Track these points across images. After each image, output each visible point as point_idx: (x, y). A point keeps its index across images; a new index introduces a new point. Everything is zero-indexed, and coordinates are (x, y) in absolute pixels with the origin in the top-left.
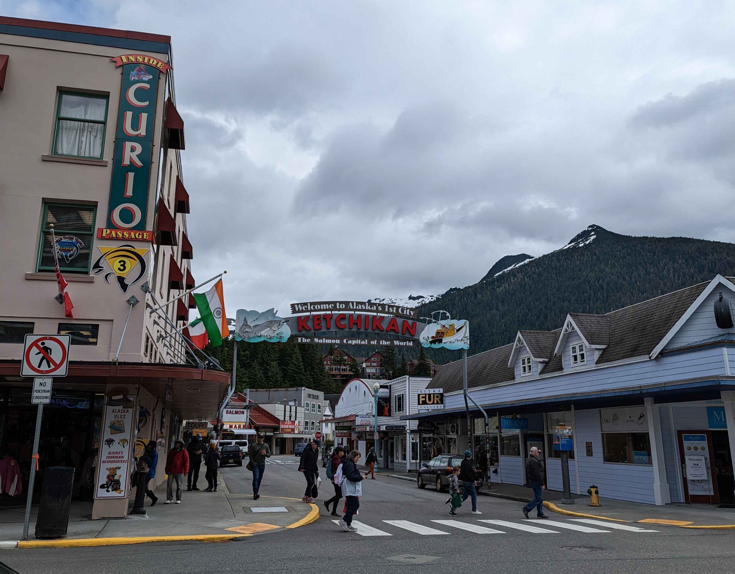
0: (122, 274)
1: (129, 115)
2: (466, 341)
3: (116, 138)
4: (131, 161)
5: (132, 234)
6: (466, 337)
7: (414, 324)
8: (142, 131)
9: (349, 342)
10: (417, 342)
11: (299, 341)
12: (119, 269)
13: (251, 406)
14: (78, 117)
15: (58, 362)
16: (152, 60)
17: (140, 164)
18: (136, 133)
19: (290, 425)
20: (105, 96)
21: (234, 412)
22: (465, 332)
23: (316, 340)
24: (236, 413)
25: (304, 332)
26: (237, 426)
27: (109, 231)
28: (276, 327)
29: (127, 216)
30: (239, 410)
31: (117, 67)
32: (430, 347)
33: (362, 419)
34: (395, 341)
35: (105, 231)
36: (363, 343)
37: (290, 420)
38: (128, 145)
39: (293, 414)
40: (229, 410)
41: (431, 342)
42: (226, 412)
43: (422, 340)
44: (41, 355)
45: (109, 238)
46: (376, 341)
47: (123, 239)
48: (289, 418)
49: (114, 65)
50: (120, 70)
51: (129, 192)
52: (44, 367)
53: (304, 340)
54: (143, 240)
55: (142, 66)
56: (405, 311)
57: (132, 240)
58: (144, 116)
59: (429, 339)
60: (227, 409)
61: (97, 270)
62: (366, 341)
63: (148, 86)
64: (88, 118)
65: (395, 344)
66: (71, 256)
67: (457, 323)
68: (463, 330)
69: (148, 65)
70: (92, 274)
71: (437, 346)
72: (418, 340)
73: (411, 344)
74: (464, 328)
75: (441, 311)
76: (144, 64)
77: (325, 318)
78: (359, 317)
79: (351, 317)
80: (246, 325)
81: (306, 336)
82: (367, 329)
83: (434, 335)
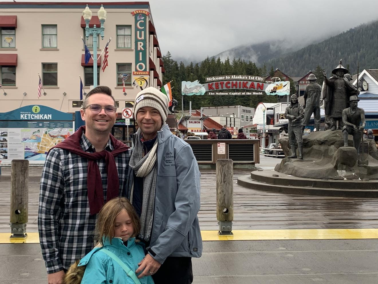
0: (141, 86)
1: (138, 32)
2: (288, 91)
3: (135, 41)
4: (140, 48)
5: (143, 73)
6: (288, 89)
7: (263, 85)
8: (143, 38)
9: (232, 94)
10: (264, 92)
11: (210, 94)
12: (140, 84)
13: (204, 118)
14: (123, 34)
15: (130, 115)
16: (143, 12)
17: (143, 49)
18: (141, 39)
19: (230, 129)
20: (130, 26)
21: (194, 122)
22: (288, 87)
23: (217, 93)
24: (195, 122)
25: (211, 90)
26: (196, 130)
28: (199, 88)
29: (141, 67)
30: (197, 121)
31: (133, 16)
32: (270, 95)
33: (260, 126)
34: (253, 93)
35: (135, 72)
36: (238, 94)
37: (231, 126)
38: (139, 43)
39: (232, 123)
40: (191, 121)
41: (271, 93)
42: (189, 122)
43: (266, 92)
44: (126, 113)
45: (136, 75)
46: (244, 93)
47: (140, 75)
48: (230, 125)
49: (132, 15)
50: (134, 17)
51: (141, 59)
52: (127, 116)
53: (212, 94)
54: (146, 75)
55: (141, 14)
56: (259, 78)
57: (143, 75)
58: (143, 32)
59: (270, 91)
60: (189, 121)
61: (134, 85)
62: (240, 93)
63: (143, 21)
64: (126, 34)
65: (254, 94)
66: (126, 79)
67: (284, 83)
70: (133, 86)
71: (274, 94)
72: (265, 92)
73: (261, 94)
74: (287, 85)
75: (276, 78)
76: (141, 13)
77: (220, 83)
78: (236, 82)
79: (233, 82)
80: (186, 88)
81: (213, 92)
82: (240, 88)
83: (272, 89)
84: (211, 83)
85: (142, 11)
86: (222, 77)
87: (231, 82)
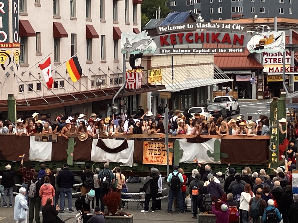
0: (2, 63)
2: (282, 47)
6: (282, 44)
7: (243, 37)
12: (1, 61)
17: (4, 12)
28: (147, 43)
41: (255, 49)
47: (1, 47)
51: (1, 26)
59: (253, 47)
62: (209, 50)
68: (280, 38)
72: (246, 47)
73: (241, 50)
74: (281, 37)
77: (178, 36)
82: (208, 42)
83: (258, 44)
84: (164, 36)
86: (181, 26)
87: (194, 33)
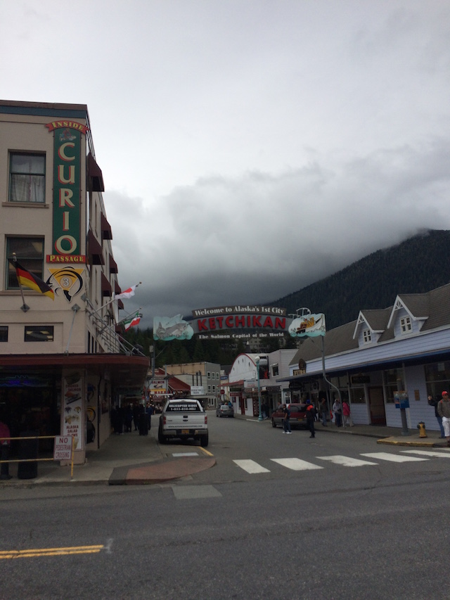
0: (66, 288)
1: (62, 167)
2: (323, 330)
3: (53, 186)
4: (66, 202)
5: (71, 258)
6: (323, 327)
8: (72, 180)
9: (236, 337)
10: (287, 333)
11: (200, 337)
14: (25, 172)
16: (74, 124)
17: (72, 205)
18: (67, 181)
20: (42, 154)
22: (322, 323)
23: (212, 336)
25: (202, 331)
27: (54, 257)
28: (182, 328)
29: (66, 245)
31: (50, 131)
32: (296, 336)
34: (270, 334)
35: (51, 257)
36: (247, 336)
38: (63, 191)
41: (297, 333)
43: (290, 331)
45: (55, 262)
46: (256, 334)
47: (65, 262)
49: (47, 130)
50: (52, 134)
51: (67, 227)
53: (204, 337)
55: (68, 130)
56: (277, 310)
58: (73, 168)
59: (295, 330)
62: (249, 334)
63: (73, 144)
64: (32, 172)
65: (271, 336)
67: (316, 317)
68: (321, 321)
69: (72, 128)
71: (301, 335)
73: (282, 335)
74: (321, 320)
75: (304, 309)
76: (68, 127)
77: (218, 320)
78: (243, 317)
79: (237, 317)
80: (160, 327)
81: (205, 334)
82: (248, 326)
83: (299, 327)
84: (202, 320)
85: (70, 124)
87: (234, 316)
